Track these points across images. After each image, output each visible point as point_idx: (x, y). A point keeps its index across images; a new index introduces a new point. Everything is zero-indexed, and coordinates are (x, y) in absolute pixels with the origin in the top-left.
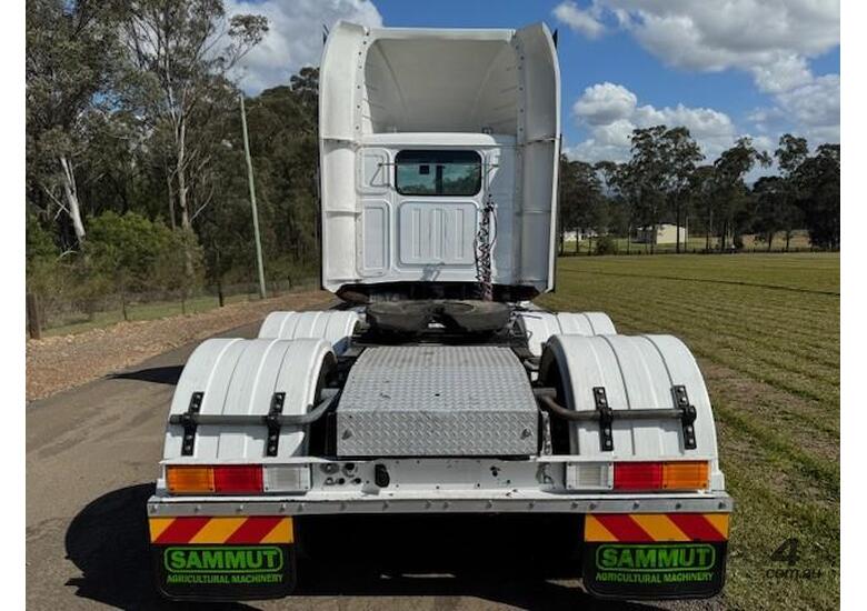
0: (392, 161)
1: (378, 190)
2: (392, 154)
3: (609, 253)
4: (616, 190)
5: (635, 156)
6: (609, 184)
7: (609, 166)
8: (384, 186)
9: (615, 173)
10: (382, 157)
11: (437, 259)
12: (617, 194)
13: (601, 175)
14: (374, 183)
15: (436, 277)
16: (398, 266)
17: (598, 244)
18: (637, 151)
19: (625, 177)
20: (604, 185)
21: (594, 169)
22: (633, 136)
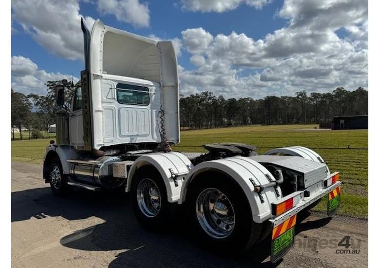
0: (115, 87)
1: (110, 101)
2: (116, 84)
3: (40, 138)
4: (40, 108)
5: (49, 93)
6: (36, 105)
7: (35, 97)
8: (112, 99)
9: (38, 100)
10: (111, 85)
11: (136, 133)
12: (40, 110)
13: (31, 100)
14: (108, 97)
15: (136, 140)
16: (120, 137)
17: (32, 133)
18: (50, 90)
19: (45, 103)
20: (33, 105)
21: (27, 97)
22: (47, 84)
